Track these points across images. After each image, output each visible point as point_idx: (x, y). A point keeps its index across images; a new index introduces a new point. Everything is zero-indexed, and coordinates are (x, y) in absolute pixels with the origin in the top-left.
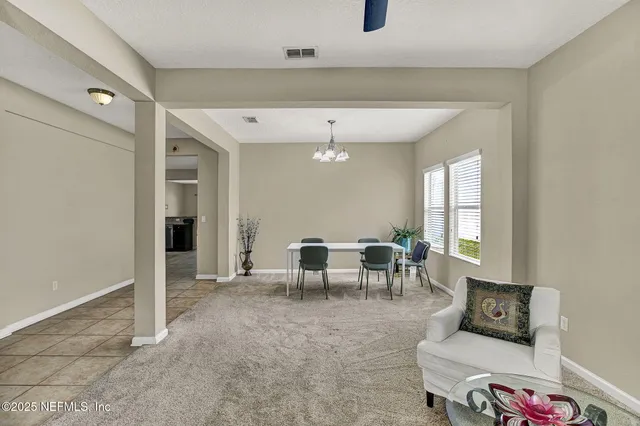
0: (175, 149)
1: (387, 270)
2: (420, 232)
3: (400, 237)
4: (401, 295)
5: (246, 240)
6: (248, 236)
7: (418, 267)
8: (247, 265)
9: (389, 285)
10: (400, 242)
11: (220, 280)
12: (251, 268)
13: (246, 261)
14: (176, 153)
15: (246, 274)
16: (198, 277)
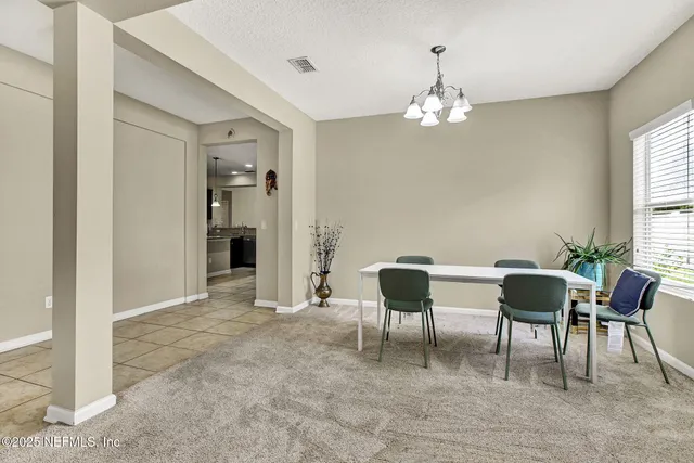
0: (230, 133)
1: (553, 325)
2: (625, 251)
3: (581, 260)
4: (586, 378)
5: (323, 256)
6: (325, 252)
7: (628, 323)
8: (323, 292)
9: (559, 350)
10: (579, 269)
11: (281, 310)
12: (328, 296)
13: (321, 286)
14: (232, 139)
15: (321, 305)
16: (258, 303)
